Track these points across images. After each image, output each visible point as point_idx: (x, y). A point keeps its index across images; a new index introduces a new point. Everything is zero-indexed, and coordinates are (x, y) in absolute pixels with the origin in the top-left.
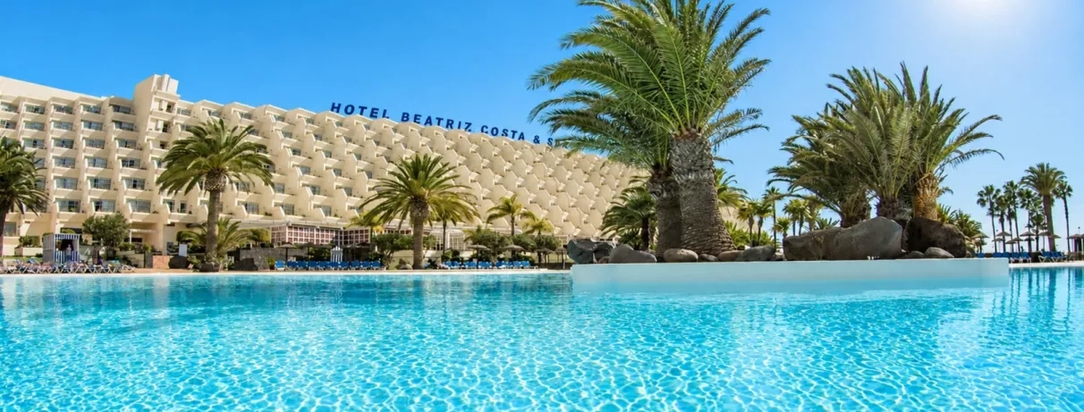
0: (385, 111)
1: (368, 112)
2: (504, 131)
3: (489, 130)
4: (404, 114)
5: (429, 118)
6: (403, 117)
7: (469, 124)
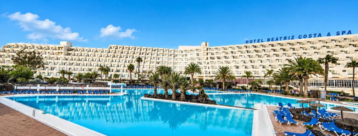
0: (262, 40)
1: (257, 41)
2: (309, 35)
3: (302, 37)
4: (268, 39)
5: (277, 38)
6: (268, 40)
7: (293, 36)
